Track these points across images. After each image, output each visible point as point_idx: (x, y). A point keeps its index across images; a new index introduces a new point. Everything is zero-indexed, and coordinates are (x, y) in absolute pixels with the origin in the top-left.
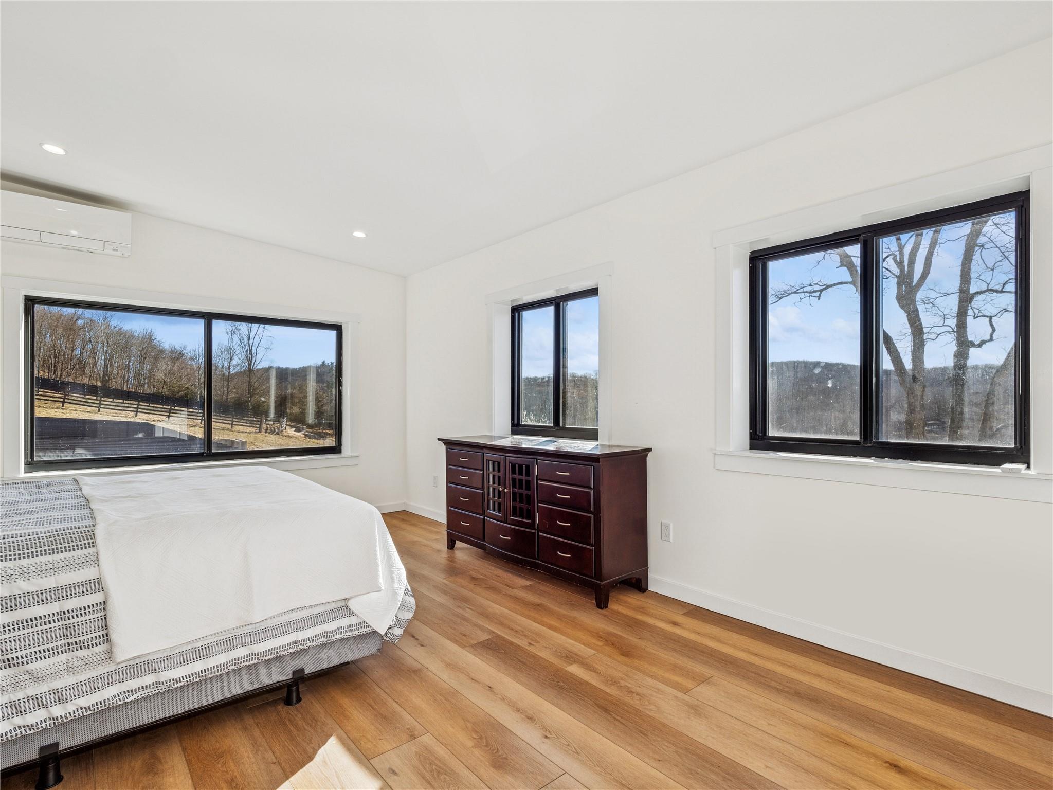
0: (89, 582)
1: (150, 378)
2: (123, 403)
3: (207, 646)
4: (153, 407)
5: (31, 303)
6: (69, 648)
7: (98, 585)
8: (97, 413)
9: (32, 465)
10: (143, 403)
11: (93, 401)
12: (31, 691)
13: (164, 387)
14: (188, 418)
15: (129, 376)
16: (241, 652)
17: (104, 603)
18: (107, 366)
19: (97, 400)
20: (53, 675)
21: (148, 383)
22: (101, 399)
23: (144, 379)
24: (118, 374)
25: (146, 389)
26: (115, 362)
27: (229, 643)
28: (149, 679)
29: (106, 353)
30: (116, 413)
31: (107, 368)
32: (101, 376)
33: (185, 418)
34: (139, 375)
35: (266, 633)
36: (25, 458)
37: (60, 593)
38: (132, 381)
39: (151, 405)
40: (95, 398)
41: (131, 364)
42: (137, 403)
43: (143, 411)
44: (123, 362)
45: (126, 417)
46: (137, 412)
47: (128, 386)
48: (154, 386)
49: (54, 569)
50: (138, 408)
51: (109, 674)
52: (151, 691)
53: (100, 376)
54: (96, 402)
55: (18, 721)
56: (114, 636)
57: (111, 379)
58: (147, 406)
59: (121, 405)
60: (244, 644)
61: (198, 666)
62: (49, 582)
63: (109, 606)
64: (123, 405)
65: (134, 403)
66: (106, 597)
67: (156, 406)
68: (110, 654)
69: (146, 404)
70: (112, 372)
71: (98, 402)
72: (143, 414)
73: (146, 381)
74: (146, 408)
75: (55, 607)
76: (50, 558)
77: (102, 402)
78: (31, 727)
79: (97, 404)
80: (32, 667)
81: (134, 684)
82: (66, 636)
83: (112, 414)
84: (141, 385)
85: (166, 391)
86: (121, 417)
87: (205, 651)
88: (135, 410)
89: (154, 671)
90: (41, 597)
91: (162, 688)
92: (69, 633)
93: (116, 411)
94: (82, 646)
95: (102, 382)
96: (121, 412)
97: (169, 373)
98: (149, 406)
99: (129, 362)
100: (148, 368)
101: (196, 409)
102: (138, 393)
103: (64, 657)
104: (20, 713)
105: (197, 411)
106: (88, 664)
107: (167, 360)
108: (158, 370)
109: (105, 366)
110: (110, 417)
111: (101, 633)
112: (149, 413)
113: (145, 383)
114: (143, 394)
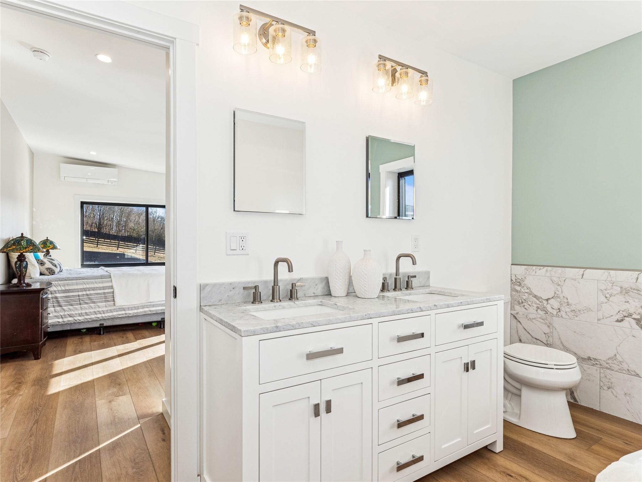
0: (109, 286)
1: (125, 226)
2: (110, 242)
3: (138, 307)
4: (127, 244)
5: (82, 203)
6: (106, 301)
7: (112, 287)
8: (96, 248)
9: (83, 266)
10: (121, 242)
11: (93, 241)
12: (98, 310)
13: (134, 232)
14: (142, 251)
15: (113, 225)
16: (146, 309)
17: (113, 292)
18: (101, 219)
19: (96, 240)
20: (103, 307)
21: (124, 229)
22: (98, 239)
23: (122, 227)
24: (107, 224)
25: (123, 233)
26: (105, 217)
27: (143, 307)
28: (123, 312)
29: (100, 211)
30: (107, 248)
31: (101, 220)
32: (98, 225)
33: (140, 250)
34: (119, 224)
35: (154, 306)
36: (81, 263)
37: (104, 288)
38: (115, 228)
39: (126, 243)
40: (94, 239)
41: (115, 217)
42: (118, 242)
43: (122, 247)
44: (110, 217)
45: (112, 250)
46: (118, 247)
47: (113, 231)
48: (128, 231)
49: (102, 282)
50: (118, 245)
51: (114, 309)
52: (124, 316)
53: (96, 225)
54: (95, 241)
55: (96, 316)
56: (115, 300)
57: (103, 227)
58: (124, 244)
59: (109, 243)
60: (147, 307)
61: (136, 311)
62: (101, 285)
63: (114, 292)
64: (110, 243)
65: (117, 242)
66: (114, 290)
67: (129, 244)
68: (114, 304)
69: (123, 243)
70: (104, 222)
71: (97, 241)
72: (122, 249)
73: (123, 228)
74: (123, 245)
75: (102, 291)
76: (101, 280)
77: (99, 242)
78: (98, 318)
79: (96, 242)
80: (98, 304)
81: (120, 313)
82: (105, 298)
83: (104, 249)
84: (120, 231)
85: (135, 235)
86: (109, 250)
87: (138, 308)
88: (117, 246)
89: (125, 310)
90: (100, 288)
91: (127, 316)
92: (106, 297)
93: (107, 247)
94: (108, 301)
95: (98, 229)
96: (109, 247)
97: (137, 223)
98: (125, 244)
99: (114, 216)
100: (124, 220)
101: (152, 246)
102: (118, 236)
103: (105, 303)
104: (96, 314)
105: (152, 247)
106: (110, 306)
107: (135, 215)
108: (130, 221)
109: (100, 219)
110: (103, 250)
111: (113, 299)
112: (125, 248)
113: (122, 230)
114: (121, 236)
